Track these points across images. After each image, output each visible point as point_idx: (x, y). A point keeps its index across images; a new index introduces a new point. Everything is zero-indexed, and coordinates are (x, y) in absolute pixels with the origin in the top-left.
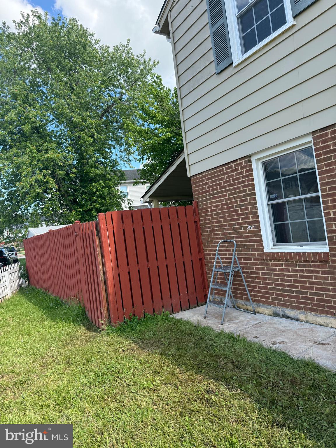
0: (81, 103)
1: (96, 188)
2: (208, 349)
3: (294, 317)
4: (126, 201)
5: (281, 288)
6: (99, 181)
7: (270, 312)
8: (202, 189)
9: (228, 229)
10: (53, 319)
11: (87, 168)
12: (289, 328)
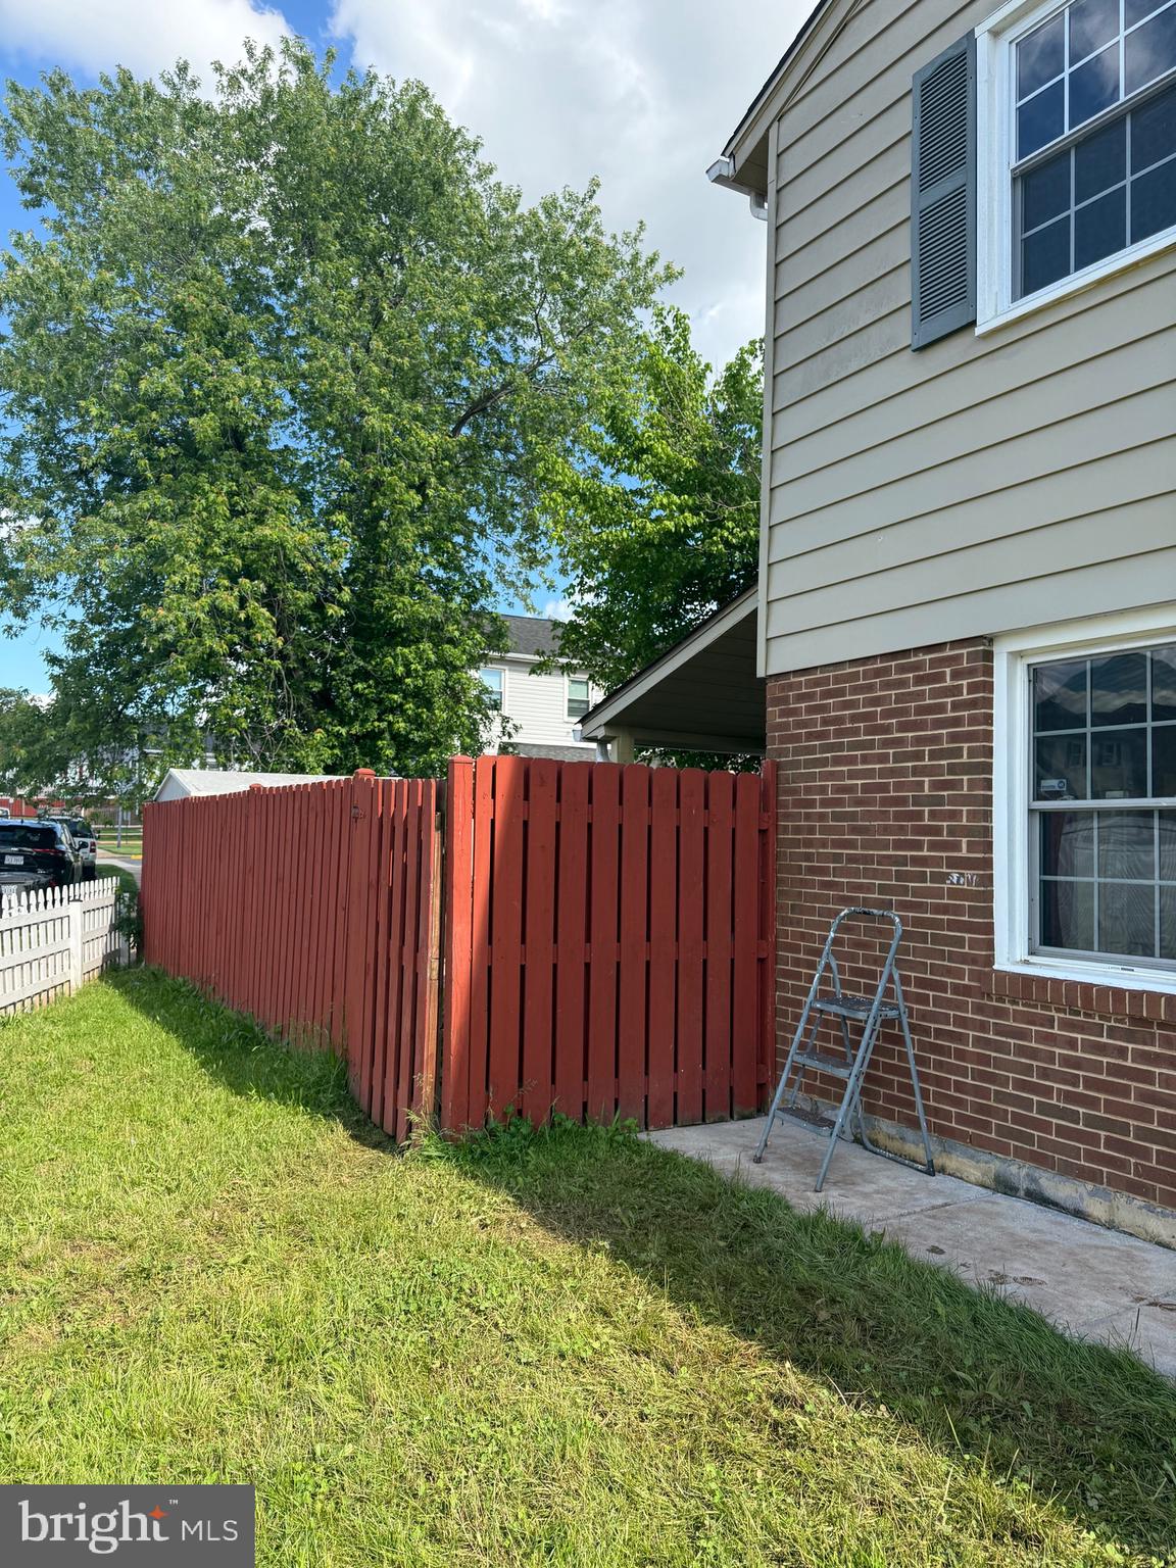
0: (398, 368)
1: (407, 665)
2: (771, 1263)
3: (1068, 1204)
4: (498, 721)
5: (1035, 1098)
6: (418, 641)
7: (983, 1175)
8: (800, 724)
9: (875, 874)
10: (238, 1087)
11: (385, 592)
12: (1048, 1237)
